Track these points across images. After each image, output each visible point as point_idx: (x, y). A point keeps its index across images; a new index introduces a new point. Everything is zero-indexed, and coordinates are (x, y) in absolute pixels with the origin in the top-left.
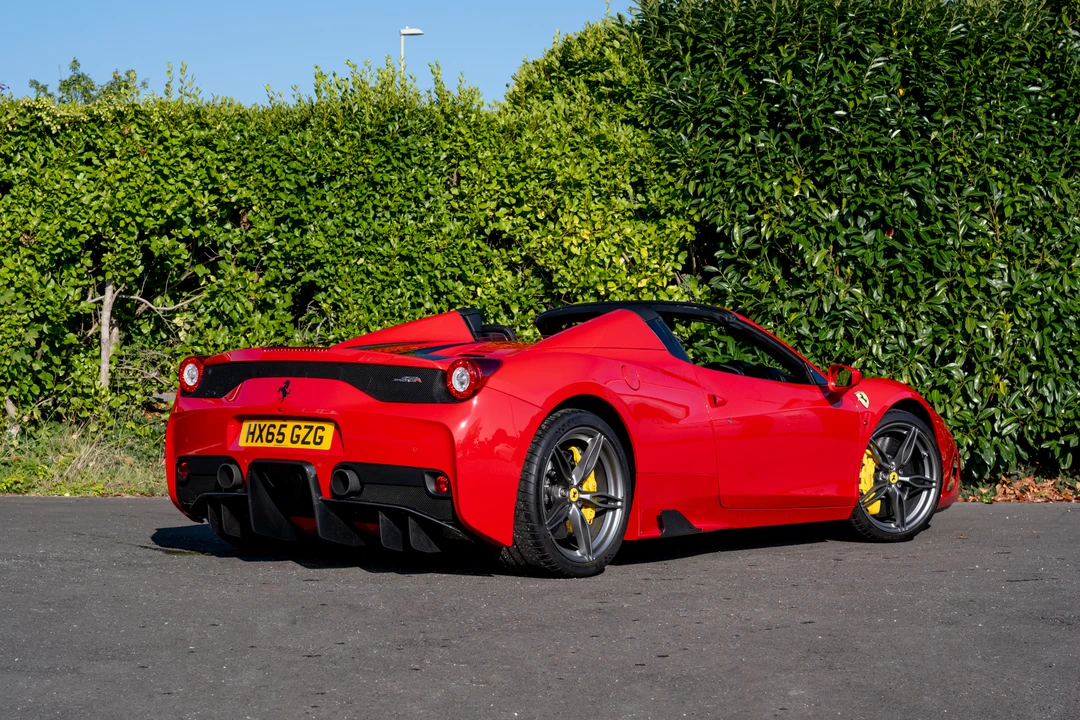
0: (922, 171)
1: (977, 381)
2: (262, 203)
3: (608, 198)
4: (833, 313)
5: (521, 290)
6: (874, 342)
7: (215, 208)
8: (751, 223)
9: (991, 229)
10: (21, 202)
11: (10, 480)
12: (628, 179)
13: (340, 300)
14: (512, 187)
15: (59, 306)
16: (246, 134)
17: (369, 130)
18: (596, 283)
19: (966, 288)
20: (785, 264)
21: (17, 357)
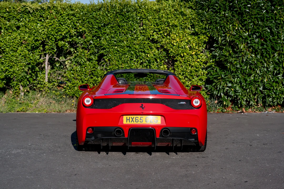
0: (272, 22)
2: (89, 32)
3: (184, 29)
4: (246, 61)
5: (160, 55)
6: (258, 69)
7: (76, 33)
8: (224, 37)
10: (23, 32)
11: (21, 108)
12: (189, 24)
13: (110, 58)
14: (158, 26)
15: (34, 61)
16: (84, 12)
17: (118, 11)
18: (181, 53)
20: (233, 48)
21: (23, 75)
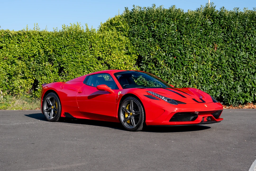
0: (181, 46)
1: (191, 86)
3: (121, 50)
4: (165, 73)
5: (104, 68)
6: (172, 78)
8: (149, 56)
9: (194, 57)
10: (4, 51)
12: (125, 47)
13: (69, 70)
14: (102, 48)
16: (50, 37)
17: (74, 37)
18: (119, 67)
19: (189, 68)
20: (155, 63)
21: (3, 82)
